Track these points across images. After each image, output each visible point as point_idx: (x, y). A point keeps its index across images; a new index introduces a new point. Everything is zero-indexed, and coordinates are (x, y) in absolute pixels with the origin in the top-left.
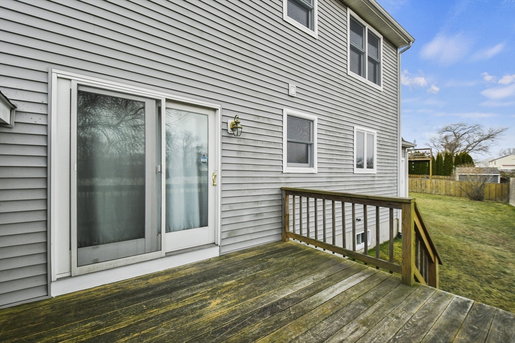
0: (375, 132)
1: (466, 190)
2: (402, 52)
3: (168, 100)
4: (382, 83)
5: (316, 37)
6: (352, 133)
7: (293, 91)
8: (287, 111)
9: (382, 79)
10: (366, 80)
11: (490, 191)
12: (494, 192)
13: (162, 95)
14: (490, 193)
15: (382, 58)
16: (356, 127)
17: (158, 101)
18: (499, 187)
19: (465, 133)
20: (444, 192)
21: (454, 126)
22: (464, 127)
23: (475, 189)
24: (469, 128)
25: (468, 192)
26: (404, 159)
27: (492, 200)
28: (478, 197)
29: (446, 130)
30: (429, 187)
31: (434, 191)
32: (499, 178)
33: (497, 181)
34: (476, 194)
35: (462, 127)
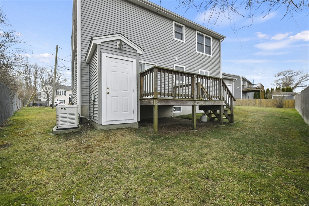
0: (209, 71)
2: (221, 41)
3: (146, 63)
4: (212, 54)
5: (184, 42)
6: (198, 72)
7: (177, 59)
8: (175, 65)
9: (212, 53)
10: (204, 54)
11: (289, 104)
13: (145, 62)
15: (212, 45)
16: (200, 70)
17: (144, 64)
18: (294, 101)
19: (292, 76)
20: (265, 106)
21: (285, 72)
22: (291, 73)
23: (278, 102)
24: (295, 73)
25: (276, 104)
26: (232, 85)
27: (290, 108)
28: (281, 106)
29: (280, 74)
30: (257, 103)
31: (260, 105)
32: (294, 96)
33: (293, 99)
34: (279, 104)
35: (290, 73)
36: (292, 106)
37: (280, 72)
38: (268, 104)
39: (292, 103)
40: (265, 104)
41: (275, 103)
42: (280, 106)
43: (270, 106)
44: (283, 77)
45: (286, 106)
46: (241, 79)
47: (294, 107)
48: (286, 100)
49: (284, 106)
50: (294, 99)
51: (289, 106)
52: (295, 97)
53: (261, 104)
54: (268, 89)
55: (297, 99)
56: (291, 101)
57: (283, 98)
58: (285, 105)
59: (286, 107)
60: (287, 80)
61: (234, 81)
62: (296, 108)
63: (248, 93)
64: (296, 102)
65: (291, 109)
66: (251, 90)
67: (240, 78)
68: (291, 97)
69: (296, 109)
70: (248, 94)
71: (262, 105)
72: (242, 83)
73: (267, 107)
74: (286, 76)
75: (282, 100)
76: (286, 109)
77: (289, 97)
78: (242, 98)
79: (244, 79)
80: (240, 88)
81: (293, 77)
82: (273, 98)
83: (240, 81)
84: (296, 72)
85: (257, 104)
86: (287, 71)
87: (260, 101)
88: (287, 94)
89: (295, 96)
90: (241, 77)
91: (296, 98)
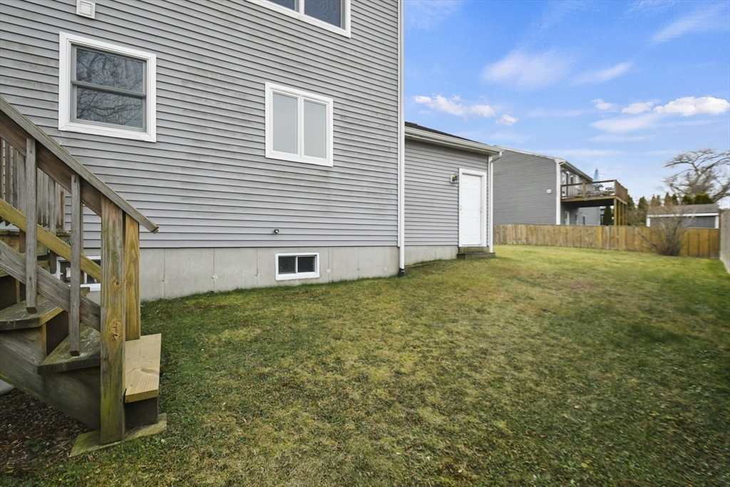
0: (330, 100)
1: (651, 239)
4: (349, 24)
7: (86, 10)
8: (70, 38)
9: (349, 18)
10: (298, 15)
11: (699, 242)
12: (706, 245)
14: (699, 245)
18: (715, 234)
19: (713, 165)
20: (624, 247)
21: (693, 155)
22: (710, 155)
23: (664, 237)
24: (720, 155)
25: (655, 243)
26: (484, 174)
27: (703, 256)
28: (670, 249)
29: (680, 160)
30: (600, 238)
31: (608, 245)
32: (717, 219)
33: (714, 226)
34: (667, 245)
35: (706, 156)
36: (709, 247)
37: (681, 153)
38: (634, 241)
39: (709, 240)
40: (624, 241)
41: (655, 240)
42: (668, 249)
43: (637, 247)
44: (689, 166)
45: (688, 249)
46: (558, 169)
47: (717, 255)
48: (692, 230)
49: (682, 251)
50: (717, 227)
51: (699, 248)
52: (720, 220)
53: (611, 243)
54: (643, 198)
55: (725, 226)
56: (705, 234)
57: (680, 222)
58: (685, 247)
59: (688, 254)
60: (699, 176)
61: (492, 161)
62: (722, 258)
63: (581, 209)
64: (723, 236)
65: (705, 261)
66: (586, 199)
67: (555, 163)
68: (708, 220)
69: (722, 264)
70: (583, 211)
71: (614, 246)
72: (560, 179)
73: (629, 250)
74: (696, 165)
75: (675, 230)
76: (689, 259)
77: (701, 221)
78: (558, 222)
79: (566, 167)
80: (554, 193)
81: (714, 167)
82: (648, 223)
83: (555, 172)
84: (723, 154)
85: (600, 243)
86: (701, 152)
87: (608, 233)
88: (694, 212)
89: (720, 216)
90: (557, 161)
91: (722, 225)
